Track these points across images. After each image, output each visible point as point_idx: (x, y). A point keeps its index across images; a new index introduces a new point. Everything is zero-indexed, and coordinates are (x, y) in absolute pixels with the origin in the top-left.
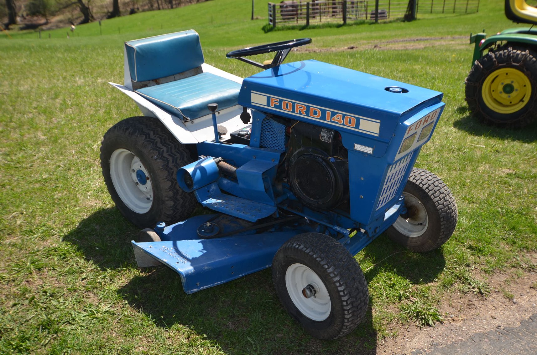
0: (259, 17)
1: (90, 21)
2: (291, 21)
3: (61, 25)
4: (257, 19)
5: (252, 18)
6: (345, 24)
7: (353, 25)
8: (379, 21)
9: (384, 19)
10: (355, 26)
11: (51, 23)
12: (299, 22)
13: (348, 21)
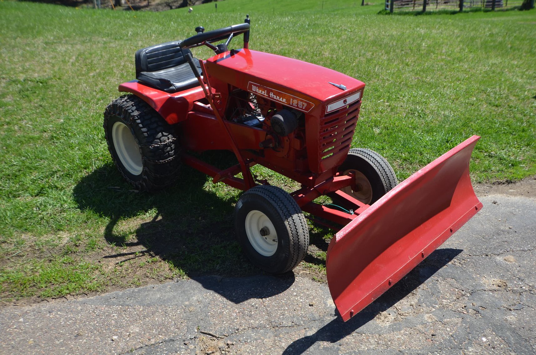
0: (369, 3)
1: (188, 5)
2: (406, 7)
3: (160, 7)
4: (367, 4)
5: (363, 4)
6: (461, 11)
7: (470, 13)
8: (496, 9)
9: (500, 7)
10: (471, 13)
11: (151, 5)
12: (415, 8)
13: (464, 9)
